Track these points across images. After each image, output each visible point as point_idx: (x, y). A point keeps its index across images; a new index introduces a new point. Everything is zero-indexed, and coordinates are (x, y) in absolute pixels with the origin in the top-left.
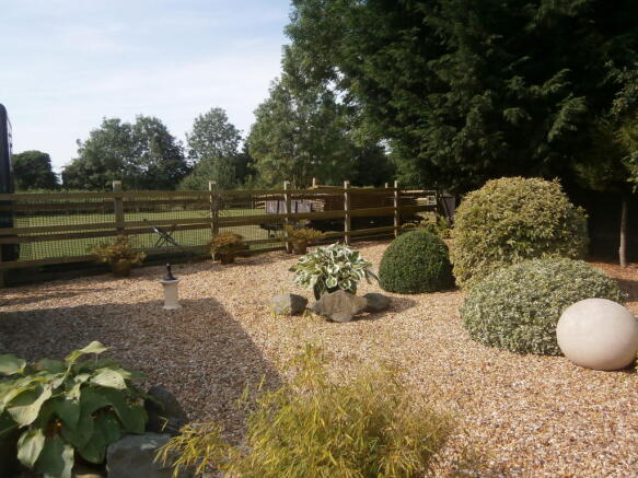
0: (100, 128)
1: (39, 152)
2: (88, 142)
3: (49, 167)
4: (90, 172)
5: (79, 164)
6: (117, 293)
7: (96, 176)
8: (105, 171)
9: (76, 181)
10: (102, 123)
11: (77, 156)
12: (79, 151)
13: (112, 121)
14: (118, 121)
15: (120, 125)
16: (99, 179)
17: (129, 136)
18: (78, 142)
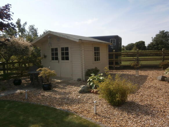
0: (158, 34)
1: (142, 41)
2: (155, 38)
3: (145, 45)
4: (155, 45)
5: (152, 43)
6: (131, 72)
7: (156, 46)
8: (159, 45)
9: (151, 48)
10: (159, 32)
11: (152, 41)
12: (152, 40)
13: (162, 31)
14: (164, 31)
15: (165, 32)
16: (157, 47)
17: (167, 35)
18: (152, 38)
